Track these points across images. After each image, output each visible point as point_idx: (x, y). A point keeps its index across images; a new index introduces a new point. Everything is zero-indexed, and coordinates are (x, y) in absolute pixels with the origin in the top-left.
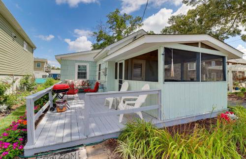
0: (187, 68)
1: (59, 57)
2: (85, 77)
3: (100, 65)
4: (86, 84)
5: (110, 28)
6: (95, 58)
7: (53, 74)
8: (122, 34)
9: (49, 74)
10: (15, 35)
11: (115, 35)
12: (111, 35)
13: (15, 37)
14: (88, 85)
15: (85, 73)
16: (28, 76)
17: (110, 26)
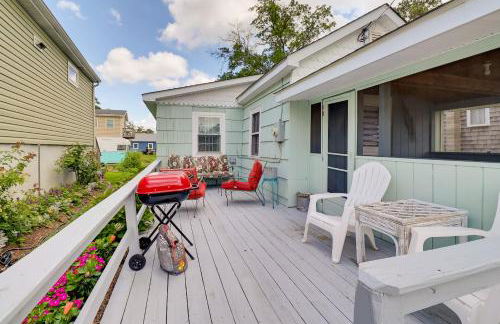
0: (465, 121)
1: (152, 99)
2: (216, 148)
3: (256, 116)
4: (220, 166)
5: (259, 36)
6: (241, 99)
7: (140, 143)
8: (286, 48)
9: (132, 142)
10: (41, 41)
11: (268, 53)
12: (260, 53)
13: (42, 46)
14: (225, 169)
15: (216, 138)
16: (79, 146)
17: (258, 31)
